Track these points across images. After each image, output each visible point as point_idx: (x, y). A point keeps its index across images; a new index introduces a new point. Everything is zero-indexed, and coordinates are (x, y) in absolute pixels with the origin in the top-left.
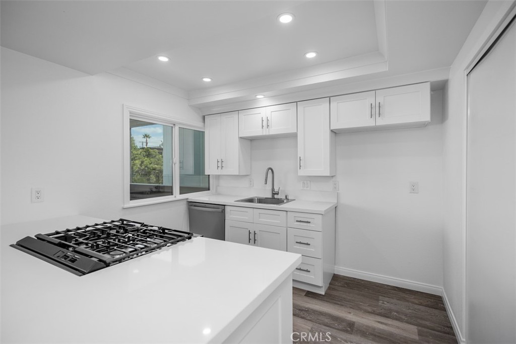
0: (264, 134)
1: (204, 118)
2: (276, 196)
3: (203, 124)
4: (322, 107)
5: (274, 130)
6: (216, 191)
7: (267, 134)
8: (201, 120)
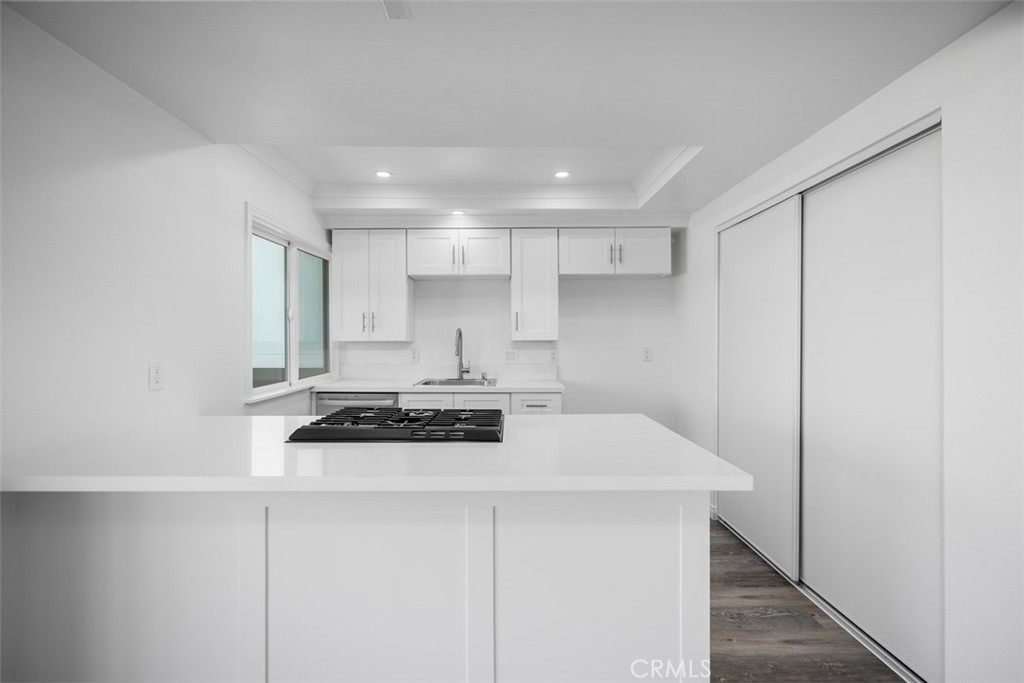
0: (456, 273)
1: (329, 233)
2: (466, 376)
3: (327, 244)
4: (548, 240)
5: (473, 268)
6: (340, 373)
7: (461, 273)
8: (324, 236)
